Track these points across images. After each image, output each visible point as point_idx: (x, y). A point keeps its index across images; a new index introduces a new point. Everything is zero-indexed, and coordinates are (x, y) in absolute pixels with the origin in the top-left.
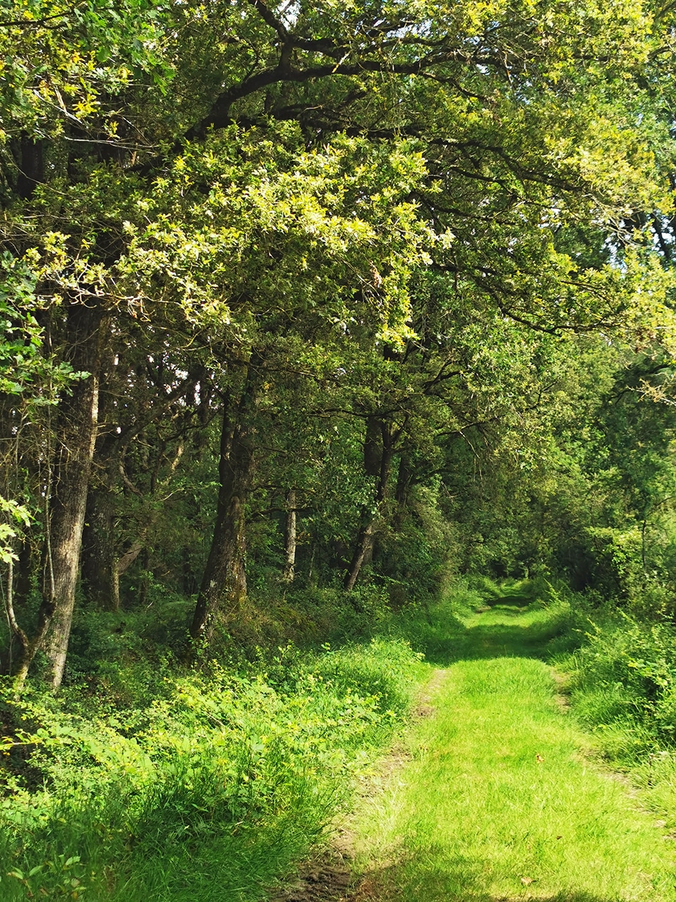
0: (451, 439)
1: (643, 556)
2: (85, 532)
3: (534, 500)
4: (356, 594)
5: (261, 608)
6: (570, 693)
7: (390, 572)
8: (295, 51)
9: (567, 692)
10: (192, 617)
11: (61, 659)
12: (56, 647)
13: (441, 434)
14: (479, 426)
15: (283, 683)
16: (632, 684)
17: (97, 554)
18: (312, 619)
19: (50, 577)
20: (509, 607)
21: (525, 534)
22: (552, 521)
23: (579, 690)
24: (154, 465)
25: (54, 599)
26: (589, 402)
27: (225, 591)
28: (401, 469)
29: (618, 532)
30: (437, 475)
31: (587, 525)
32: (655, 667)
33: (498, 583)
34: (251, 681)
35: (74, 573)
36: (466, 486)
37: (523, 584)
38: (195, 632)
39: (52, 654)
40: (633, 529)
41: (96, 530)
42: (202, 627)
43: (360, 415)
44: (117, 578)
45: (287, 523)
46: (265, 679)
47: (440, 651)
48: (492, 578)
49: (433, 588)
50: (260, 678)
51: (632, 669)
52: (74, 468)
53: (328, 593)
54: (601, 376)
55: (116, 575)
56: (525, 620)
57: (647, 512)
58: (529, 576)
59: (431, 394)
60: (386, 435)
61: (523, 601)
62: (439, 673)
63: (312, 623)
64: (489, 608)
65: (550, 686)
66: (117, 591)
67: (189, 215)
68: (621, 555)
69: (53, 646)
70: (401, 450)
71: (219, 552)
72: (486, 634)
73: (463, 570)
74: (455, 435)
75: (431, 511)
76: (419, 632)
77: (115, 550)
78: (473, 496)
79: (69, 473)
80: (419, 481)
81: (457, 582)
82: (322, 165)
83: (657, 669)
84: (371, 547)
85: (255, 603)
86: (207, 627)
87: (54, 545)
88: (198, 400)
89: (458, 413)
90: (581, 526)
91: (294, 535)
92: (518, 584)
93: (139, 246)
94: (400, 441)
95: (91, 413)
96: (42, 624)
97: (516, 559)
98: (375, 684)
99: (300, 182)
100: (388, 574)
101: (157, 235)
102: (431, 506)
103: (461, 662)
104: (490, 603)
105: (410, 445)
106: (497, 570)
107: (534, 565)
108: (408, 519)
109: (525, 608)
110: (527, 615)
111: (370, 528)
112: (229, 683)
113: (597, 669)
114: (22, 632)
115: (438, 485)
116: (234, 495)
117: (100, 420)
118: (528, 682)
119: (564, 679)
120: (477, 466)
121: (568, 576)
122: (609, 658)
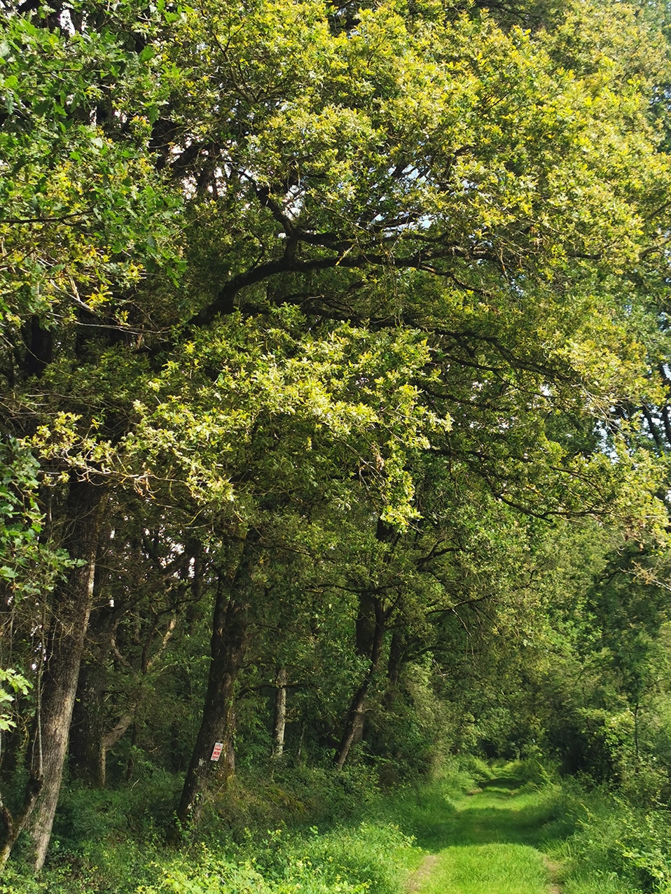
0: (443, 617)
1: (636, 739)
2: (76, 707)
3: (526, 680)
4: (345, 775)
5: (249, 787)
6: (563, 882)
7: (381, 751)
8: (300, 244)
9: (560, 882)
10: (179, 796)
11: (45, 839)
12: (40, 827)
13: (434, 612)
14: (471, 603)
15: (271, 868)
16: (627, 875)
17: (86, 729)
18: (299, 800)
19: (39, 754)
20: (501, 790)
21: (516, 714)
22: (545, 701)
23: (573, 879)
24: (145, 638)
25: (42, 776)
26: (581, 582)
27: (214, 770)
28: (393, 645)
29: (609, 713)
30: (429, 653)
31: (580, 706)
32: (649, 857)
33: (490, 764)
34: (238, 865)
35: (63, 749)
36: (458, 664)
37: (515, 766)
38: (183, 813)
39: (35, 835)
40: (625, 711)
41: (85, 705)
42: (190, 807)
43: (354, 591)
44: (104, 753)
45: (277, 699)
46: (252, 863)
47: (430, 835)
48: (483, 759)
49: (423, 768)
50: (247, 863)
51: (626, 859)
52: (68, 642)
53: (316, 772)
54: (592, 557)
55: (104, 751)
56: (517, 804)
57: (640, 694)
58: (521, 757)
59: (424, 570)
60: (378, 611)
61: (513, 783)
62: (430, 858)
63: (301, 804)
64: (481, 790)
65: (544, 874)
66: (103, 768)
67: (197, 398)
68: (614, 737)
69: (37, 825)
70: (393, 627)
71: (209, 730)
72: (477, 818)
73: (454, 751)
74: (448, 612)
75: (422, 690)
76: (409, 815)
77: (104, 725)
78: (465, 675)
79: (62, 647)
80: (411, 658)
81: (447, 763)
82: (327, 351)
83: (652, 859)
84: (361, 726)
85: (243, 782)
86: (194, 807)
87: (44, 721)
88: (192, 574)
89: (451, 590)
90: (574, 706)
91: (284, 712)
92: (509, 766)
93: (149, 425)
94: (393, 617)
95: (87, 588)
96: (27, 802)
97: (508, 739)
98: (364, 870)
99: (307, 367)
100: (378, 754)
101: (166, 416)
102: (423, 684)
103: (452, 848)
104: (481, 785)
105: (401, 622)
106: (489, 750)
107: (526, 746)
108: (399, 698)
109: (516, 791)
110: (518, 798)
111: (361, 706)
112: (217, 868)
113: (591, 857)
114: (7, 810)
115: (430, 664)
116: (225, 672)
117: (95, 594)
118: (521, 870)
119: (556, 867)
120: (470, 644)
121: (560, 757)
122: (603, 846)
